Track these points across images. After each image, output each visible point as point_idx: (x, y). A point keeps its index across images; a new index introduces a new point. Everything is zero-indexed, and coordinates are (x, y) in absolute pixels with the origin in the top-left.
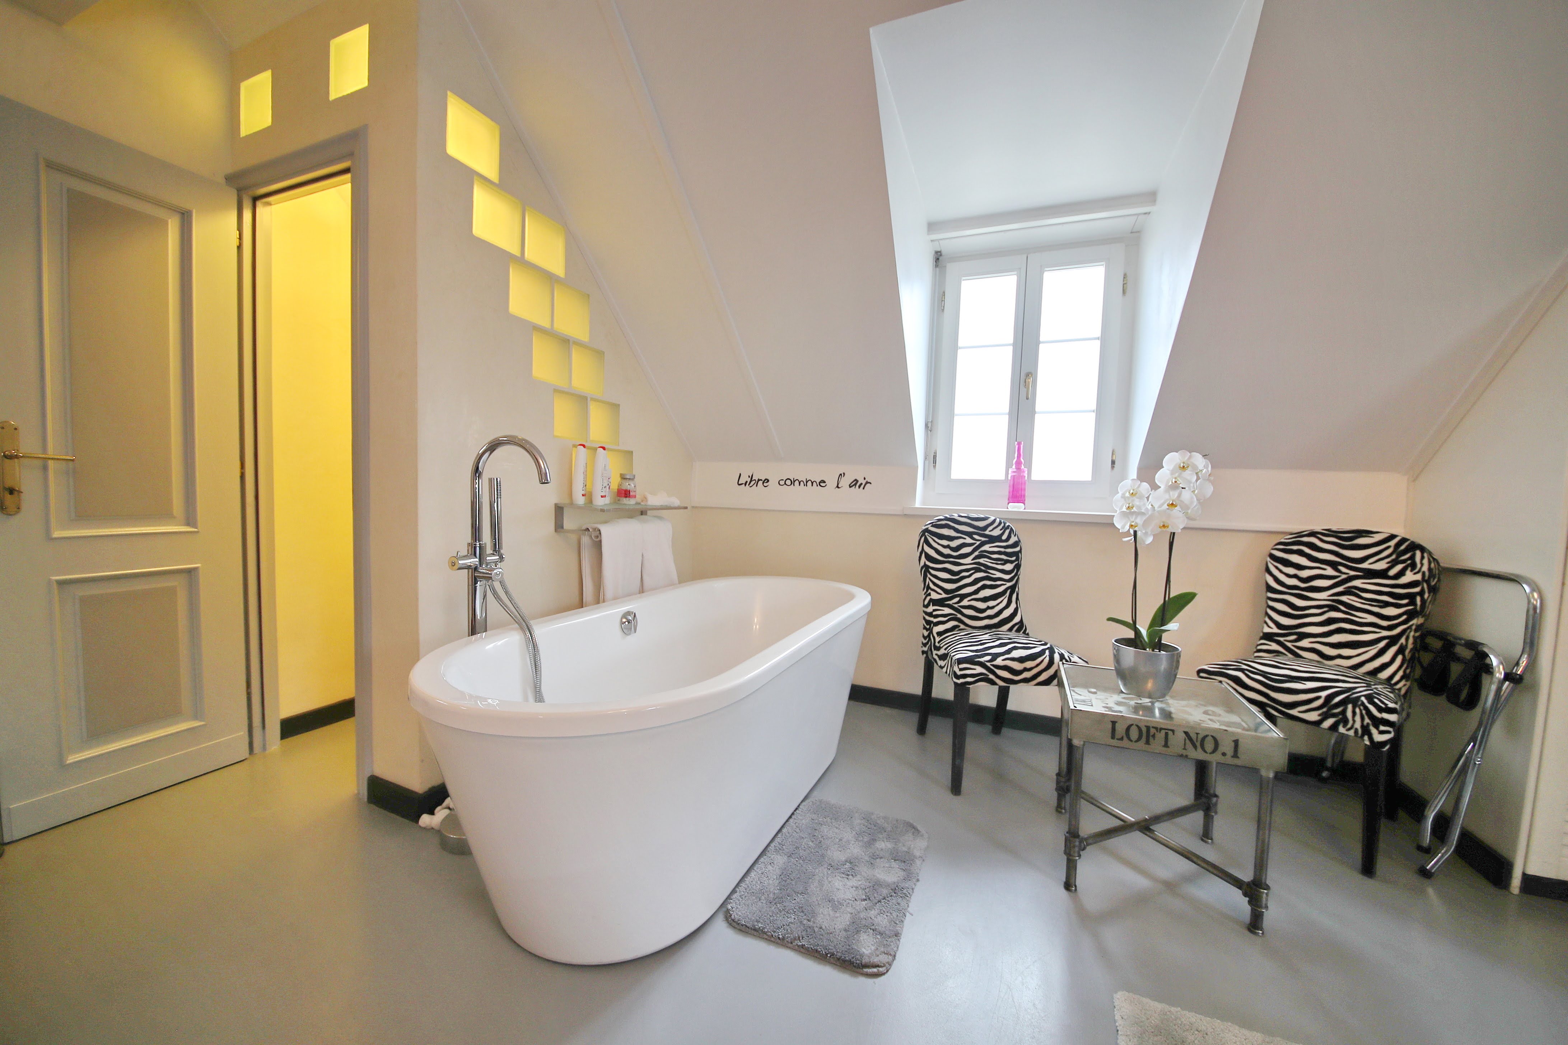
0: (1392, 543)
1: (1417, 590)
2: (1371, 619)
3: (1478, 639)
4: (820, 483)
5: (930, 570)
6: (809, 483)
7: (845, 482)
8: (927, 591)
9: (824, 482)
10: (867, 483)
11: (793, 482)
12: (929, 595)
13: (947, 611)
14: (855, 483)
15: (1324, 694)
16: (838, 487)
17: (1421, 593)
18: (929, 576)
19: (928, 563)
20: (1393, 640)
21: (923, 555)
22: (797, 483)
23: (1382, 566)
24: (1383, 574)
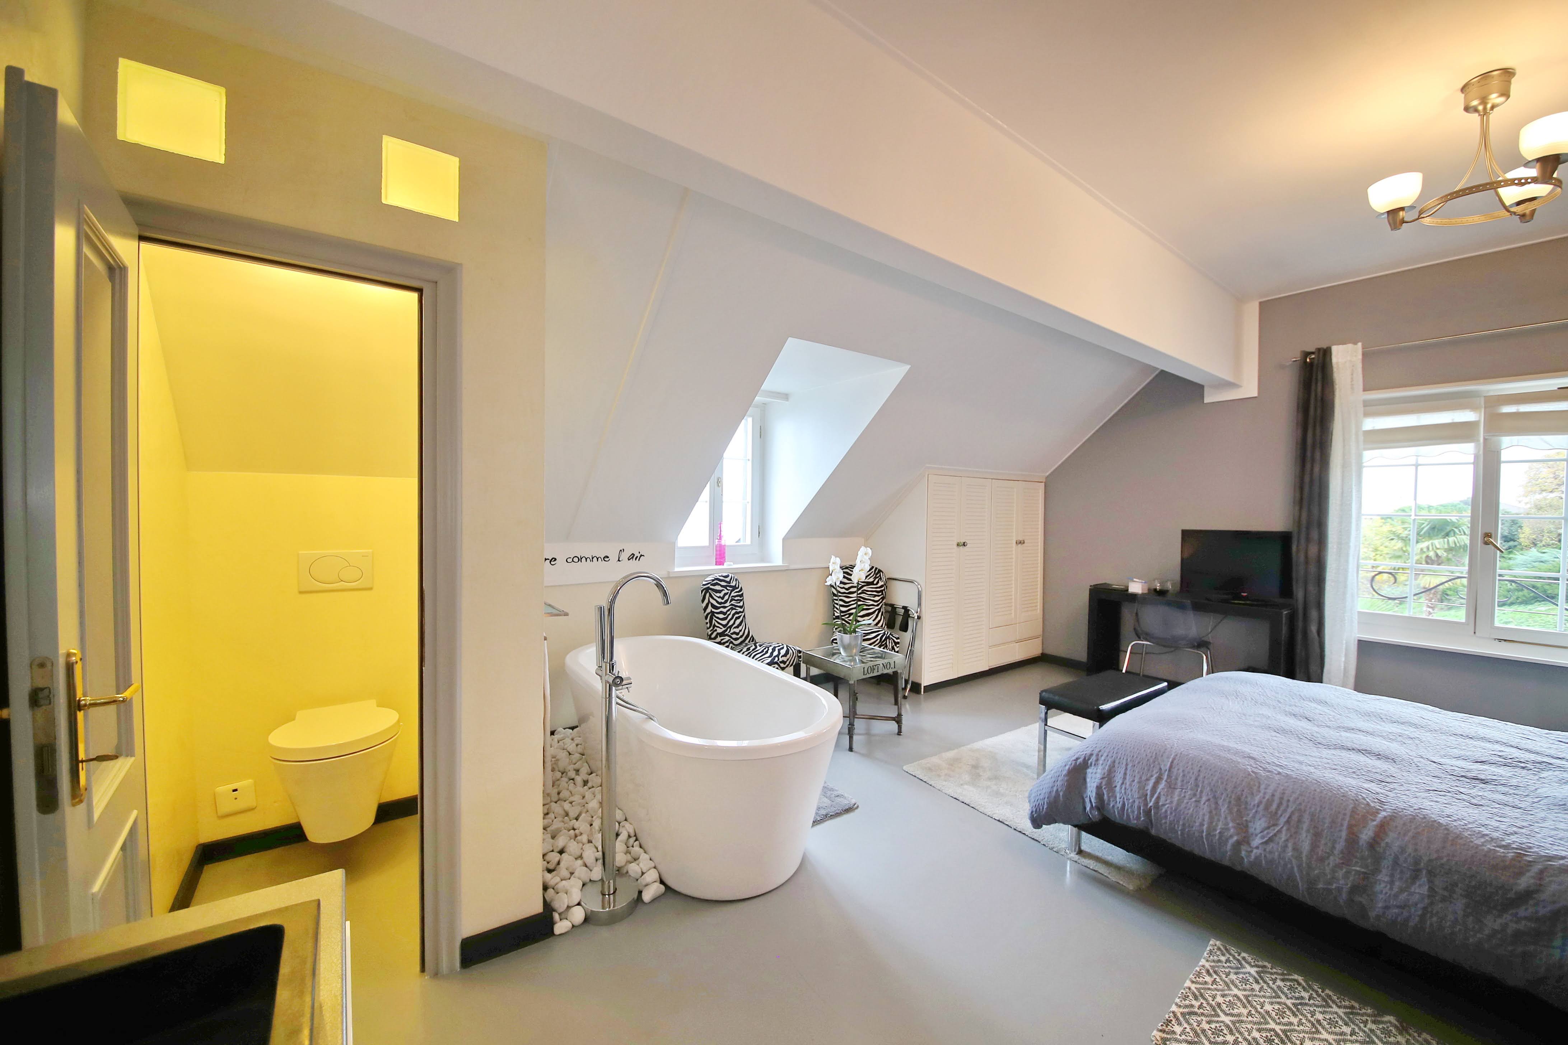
0: (873, 570)
1: (883, 588)
2: (872, 603)
3: (893, 603)
4: (604, 558)
5: (715, 614)
6: (595, 559)
7: (625, 556)
8: (713, 628)
9: (608, 557)
10: (641, 556)
11: (580, 559)
12: (716, 630)
13: (727, 638)
14: (632, 557)
15: (879, 637)
16: (619, 560)
17: (884, 590)
18: (714, 618)
19: (713, 610)
20: (879, 610)
21: (710, 604)
22: (584, 559)
23: (871, 580)
24: (872, 583)
